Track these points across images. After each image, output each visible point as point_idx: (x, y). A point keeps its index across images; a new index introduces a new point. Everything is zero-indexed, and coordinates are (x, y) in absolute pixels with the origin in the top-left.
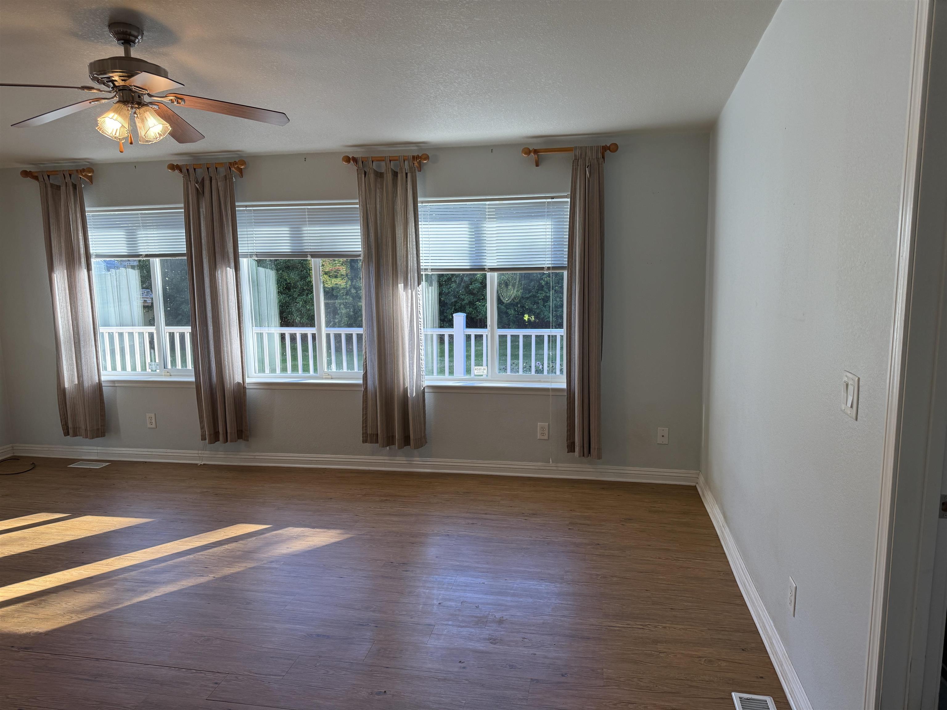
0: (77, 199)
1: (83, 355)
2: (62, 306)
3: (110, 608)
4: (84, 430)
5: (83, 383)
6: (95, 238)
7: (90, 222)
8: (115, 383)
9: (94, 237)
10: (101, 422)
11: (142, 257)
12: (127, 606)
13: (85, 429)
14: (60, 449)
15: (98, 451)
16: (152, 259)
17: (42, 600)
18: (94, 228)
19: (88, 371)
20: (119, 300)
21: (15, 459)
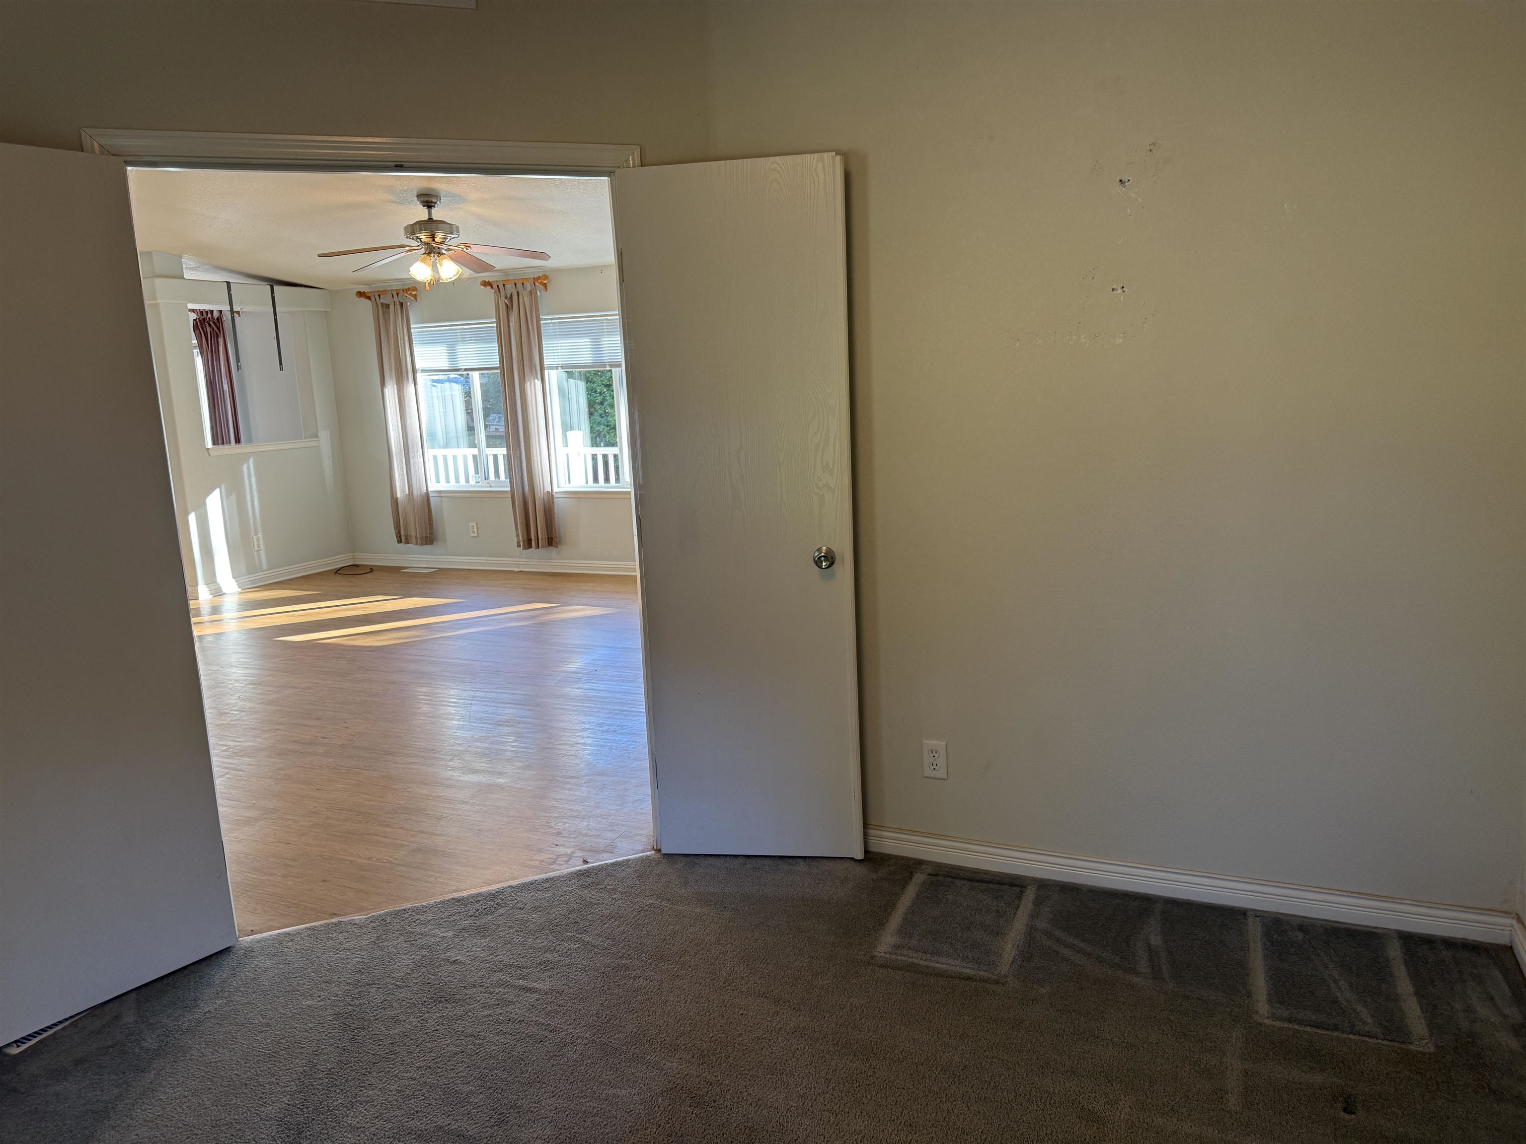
0: (404, 317)
1: (412, 465)
5: (413, 493)
6: (419, 354)
7: (416, 339)
8: (441, 493)
10: (429, 530)
11: (462, 371)
13: (416, 537)
14: (395, 558)
16: (471, 373)
19: (417, 482)
21: (355, 566)
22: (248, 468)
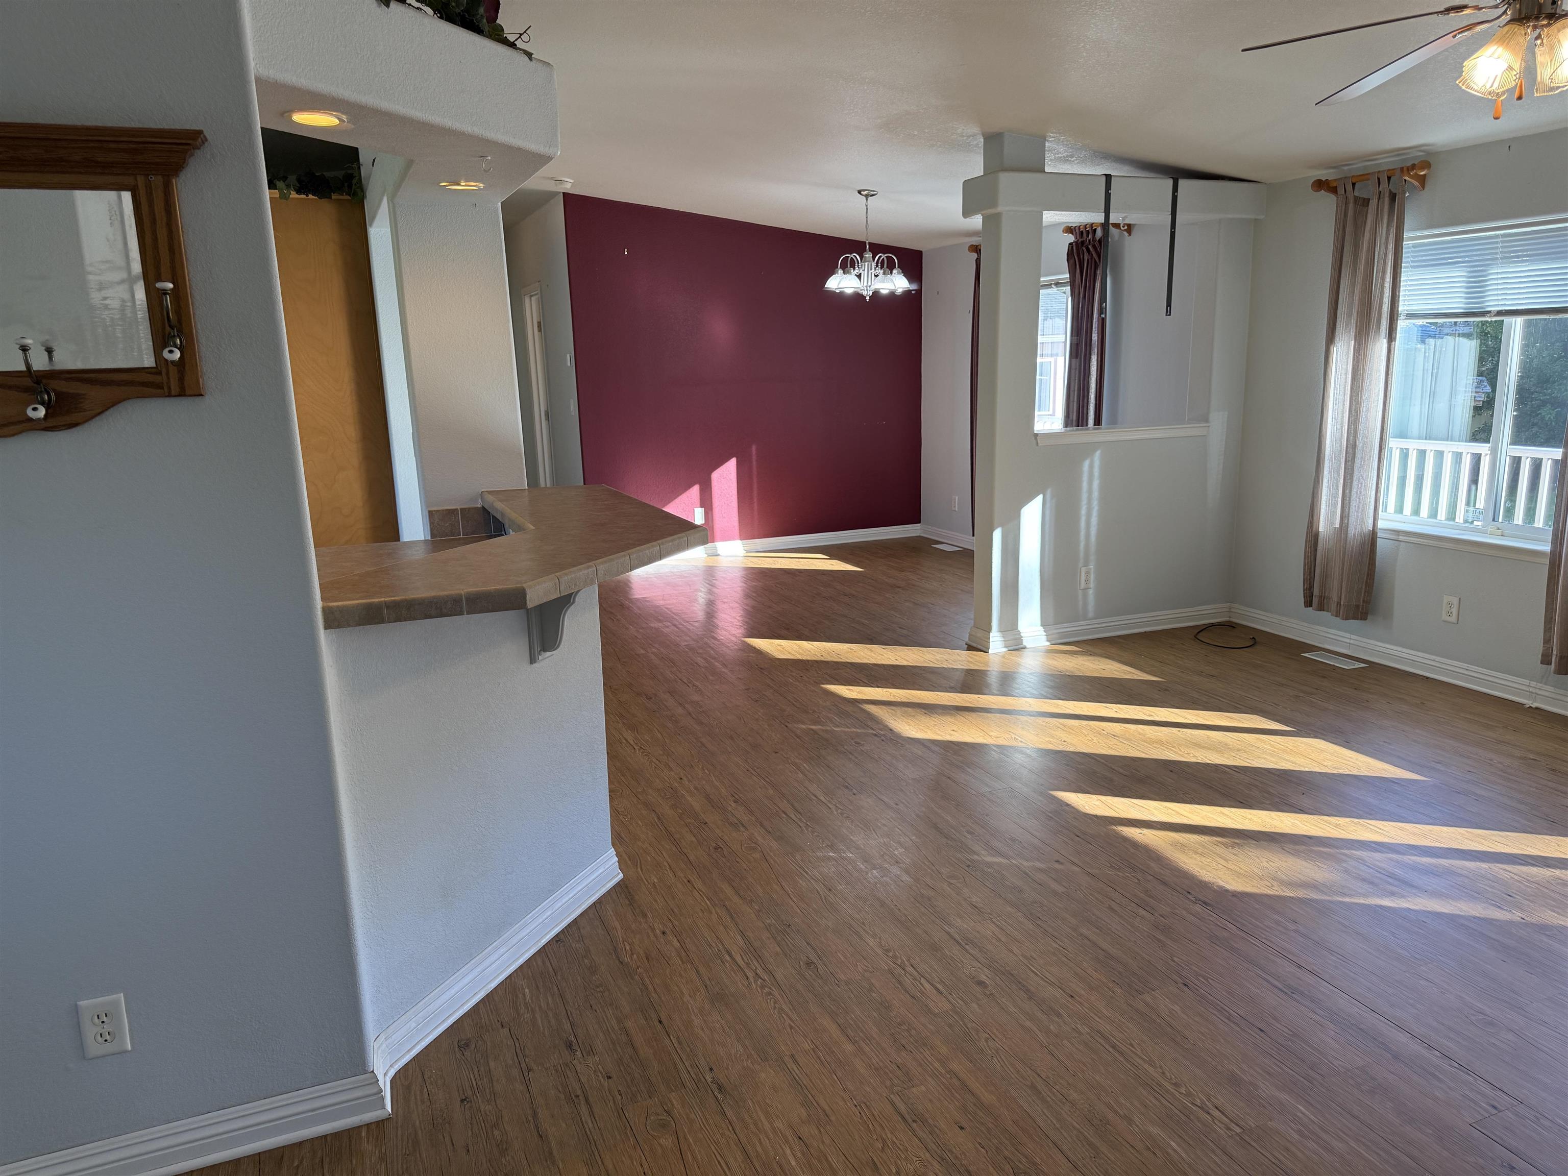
0: (1393, 220)
1: (1355, 483)
2: (1336, 400)
3: (1330, 896)
4: (1336, 604)
5: (1348, 528)
6: (1410, 286)
7: (1408, 257)
8: (1399, 535)
9: (1409, 283)
10: (1364, 595)
11: (1490, 316)
12: (1356, 904)
13: (1338, 603)
14: (1295, 626)
15: (1352, 642)
16: (1507, 320)
17: (1236, 843)
18: (1412, 267)
19: (1358, 510)
20: (1432, 393)
21: (1230, 626)
22: (1091, 467)
